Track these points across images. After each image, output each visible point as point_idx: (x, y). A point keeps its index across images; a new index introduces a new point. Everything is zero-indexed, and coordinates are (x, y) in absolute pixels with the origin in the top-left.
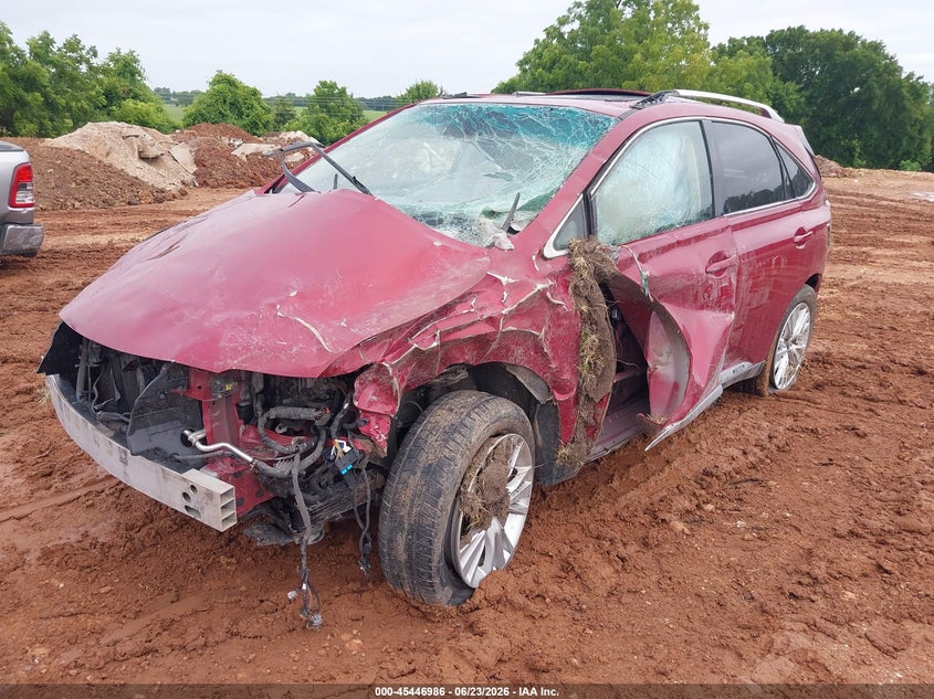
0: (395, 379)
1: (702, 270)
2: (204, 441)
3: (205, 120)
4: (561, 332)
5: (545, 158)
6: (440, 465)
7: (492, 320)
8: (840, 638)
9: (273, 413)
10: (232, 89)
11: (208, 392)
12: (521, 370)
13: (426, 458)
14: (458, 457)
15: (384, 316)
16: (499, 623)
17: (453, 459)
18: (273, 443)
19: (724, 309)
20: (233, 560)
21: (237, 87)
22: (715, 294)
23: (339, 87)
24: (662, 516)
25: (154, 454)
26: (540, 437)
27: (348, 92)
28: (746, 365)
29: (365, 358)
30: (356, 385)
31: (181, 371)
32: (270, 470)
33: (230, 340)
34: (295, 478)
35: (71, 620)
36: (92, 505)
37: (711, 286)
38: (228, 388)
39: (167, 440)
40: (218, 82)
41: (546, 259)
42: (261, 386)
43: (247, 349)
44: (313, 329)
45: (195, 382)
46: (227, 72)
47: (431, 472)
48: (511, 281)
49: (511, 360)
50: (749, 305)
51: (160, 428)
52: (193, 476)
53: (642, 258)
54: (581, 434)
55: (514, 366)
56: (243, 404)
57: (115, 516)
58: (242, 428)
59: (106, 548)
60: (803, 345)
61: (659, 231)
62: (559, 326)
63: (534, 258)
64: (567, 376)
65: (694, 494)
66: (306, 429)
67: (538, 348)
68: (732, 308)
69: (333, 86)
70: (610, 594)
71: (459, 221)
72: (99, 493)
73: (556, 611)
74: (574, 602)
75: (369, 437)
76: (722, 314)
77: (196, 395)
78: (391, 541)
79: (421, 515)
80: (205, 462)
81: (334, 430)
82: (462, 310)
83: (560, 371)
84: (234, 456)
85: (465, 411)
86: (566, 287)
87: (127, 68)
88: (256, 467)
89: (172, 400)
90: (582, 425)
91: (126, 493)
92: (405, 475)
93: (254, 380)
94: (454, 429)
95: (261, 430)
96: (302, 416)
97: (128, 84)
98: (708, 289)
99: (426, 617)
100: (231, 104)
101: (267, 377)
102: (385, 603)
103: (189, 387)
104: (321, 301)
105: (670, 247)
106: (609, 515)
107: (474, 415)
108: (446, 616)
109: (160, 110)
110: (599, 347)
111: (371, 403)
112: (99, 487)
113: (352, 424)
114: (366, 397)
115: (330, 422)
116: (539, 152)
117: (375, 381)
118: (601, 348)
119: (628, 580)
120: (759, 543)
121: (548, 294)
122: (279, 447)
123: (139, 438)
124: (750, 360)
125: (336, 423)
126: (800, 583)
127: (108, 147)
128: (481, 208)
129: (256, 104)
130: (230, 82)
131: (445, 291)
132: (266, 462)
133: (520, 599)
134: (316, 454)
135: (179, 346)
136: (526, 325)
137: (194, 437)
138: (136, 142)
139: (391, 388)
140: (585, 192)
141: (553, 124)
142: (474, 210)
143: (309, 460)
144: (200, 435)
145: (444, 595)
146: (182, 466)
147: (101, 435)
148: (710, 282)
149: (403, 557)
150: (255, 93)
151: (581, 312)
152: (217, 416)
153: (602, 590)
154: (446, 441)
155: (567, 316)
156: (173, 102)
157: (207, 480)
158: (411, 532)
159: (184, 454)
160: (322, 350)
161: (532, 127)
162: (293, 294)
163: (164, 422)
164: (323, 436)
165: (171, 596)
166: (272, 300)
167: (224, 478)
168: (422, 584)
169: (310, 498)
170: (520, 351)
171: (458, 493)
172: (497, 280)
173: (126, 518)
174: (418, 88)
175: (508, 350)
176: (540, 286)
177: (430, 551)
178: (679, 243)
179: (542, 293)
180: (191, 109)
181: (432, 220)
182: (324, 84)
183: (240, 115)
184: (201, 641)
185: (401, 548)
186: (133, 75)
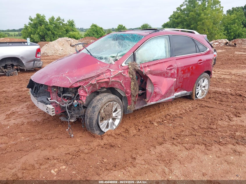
0: (86, 89)
1: (165, 69)
2: (50, 99)
3: (89, 36)
4: (126, 81)
5: (129, 45)
6: (95, 106)
7: (108, 78)
8: (178, 146)
9: (64, 95)
10: (96, 28)
11: (51, 90)
12: (118, 89)
13: (93, 105)
14: (99, 105)
15: (84, 77)
16: (108, 139)
17: (98, 105)
18: (64, 101)
19: (173, 78)
20: (61, 126)
21: (97, 27)
22: (169, 75)
23: (123, 26)
24: (152, 122)
25: (42, 102)
26: (124, 104)
27: (125, 27)
28: (185, 92)
29: (79, 85)
30: (79, 90)
31: (46, 86)
32: (62, 105)
33: (54, 80)
34: (66, 107)
35: (30, 133)
36: (39, 115)
37: (168, 73)
38: (55, 90)
39: (44, 99)
40: (93, 26)
41: (123, 66)
42: (63, 90)
43: (56, 82)
44: (69, 79)
45: (49, 88)
46: (95, 24)
47: (94, 107)
48: (113, 70)
49: (115, 87)
50: (183, 77)
51: (43, 97)
52: (48, 106)
53: (148, 66)
54: (133, 103)
55: (116, 88)
56: (59, 93)
57: (42, 117)
58: (58, 98)
59: (39, 122)
60: (207, 88)
61: (154, 60)
62: (126, 80)
63: (119, 66)
64: (128, 91)
65: (162, 119)
66: (70, 98)
67: (121, 85)
68: (175, 78)
69: (122, 26)
70: (134, 136)
71: (106, 58)
72: (41, 113)
73: (121, 137)
74: (125, 136)
75: (81, 100)
76: (172, 79)
77: (49, 91)
78: (86, 121)
79: (91, 115)
80: (51, 103)
81: (75, 98)
82: (102, 76)
83: (126, 90)
84: (56, 103)
85: (103, 96)
86: (128, 72)
87: (71, 24)
88: (59, 105)
89: (45, 92)
90: (133, 101)
91: (45, 114)
92: (89, 108)
93: (61, 89)
94: (100, 100)
95: (62, 98)
96: (69, 96)
97: (71, 28)
98: (167, 73)
99: (94, 137)
100: (96, 31)
101: (64, 88)
102: (87, 134)
103: (48, 89)
104: (72, 74)
105: (156, 64)
106: (141, 121)
107: (104, 97)
108: (98, 137)
109: (79, 34)
110: (135, 85)
111: (82, 93)
112: (41, 112)
113: (78, 97)
114: (81, 92)
115: (74, 97)
116: (128, 44)
117: (83, 89)
118: (135, 84)
119: (139, 133)
120: (173, 129)
121: (122, 73)
122: (65, 101)
123: (39, 98)
124: (186, 90)
125: (75, 97)
126: (177, 136)
127: (63, 43)
128: (110, 55)
129: (102, 31)
130: (95, 26)
131: (98, 72)
132: (62, 104)
133: (114, 135)
134: (71, 103)
135: (46, 81)
136: (117, 80)
137: (49, 99)
138: (70, 42)
139: (86, 91)
140: (133, 52)
141: (132, 38)
142: (108, 56)
143: (70, 104)
144: (50, 98)
145: (97, 133)
146: (47, 104)
147: (35, 99)
148: (168, 72)
149: (88, 124)
150: (101, 28)
151: (131, 77)
152: (54, 95)
153: (132, 135)
154: (97, 102)
155: (127, 78)
156: (84, 31)
157: (51, 107)
158: (89, 119)
159: (47, 102)
160: (70, 83)
161: (128, 39)
162: (67, 72)
163: (43, 96)
164: (73, 99)
165: (48, 131)
166: (63, 73)
167: (53, 106)
168: (92, 129)
169: (70, 111)
170: (117, 85)
171: (99, 112)
172: (110, 70)
173: (44, 118)
174: (144, 25)
175: (114, 85)
176: (120, 72)
177: (93, 123)
178: (159, 63)
179: (121, 73)
180: (86, 33)
181: (101, 58)
182: (120, 25)
183: (98, 34)
184: (51, 138)
185: (88, 122)
186: (73, 25)
